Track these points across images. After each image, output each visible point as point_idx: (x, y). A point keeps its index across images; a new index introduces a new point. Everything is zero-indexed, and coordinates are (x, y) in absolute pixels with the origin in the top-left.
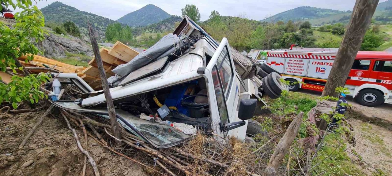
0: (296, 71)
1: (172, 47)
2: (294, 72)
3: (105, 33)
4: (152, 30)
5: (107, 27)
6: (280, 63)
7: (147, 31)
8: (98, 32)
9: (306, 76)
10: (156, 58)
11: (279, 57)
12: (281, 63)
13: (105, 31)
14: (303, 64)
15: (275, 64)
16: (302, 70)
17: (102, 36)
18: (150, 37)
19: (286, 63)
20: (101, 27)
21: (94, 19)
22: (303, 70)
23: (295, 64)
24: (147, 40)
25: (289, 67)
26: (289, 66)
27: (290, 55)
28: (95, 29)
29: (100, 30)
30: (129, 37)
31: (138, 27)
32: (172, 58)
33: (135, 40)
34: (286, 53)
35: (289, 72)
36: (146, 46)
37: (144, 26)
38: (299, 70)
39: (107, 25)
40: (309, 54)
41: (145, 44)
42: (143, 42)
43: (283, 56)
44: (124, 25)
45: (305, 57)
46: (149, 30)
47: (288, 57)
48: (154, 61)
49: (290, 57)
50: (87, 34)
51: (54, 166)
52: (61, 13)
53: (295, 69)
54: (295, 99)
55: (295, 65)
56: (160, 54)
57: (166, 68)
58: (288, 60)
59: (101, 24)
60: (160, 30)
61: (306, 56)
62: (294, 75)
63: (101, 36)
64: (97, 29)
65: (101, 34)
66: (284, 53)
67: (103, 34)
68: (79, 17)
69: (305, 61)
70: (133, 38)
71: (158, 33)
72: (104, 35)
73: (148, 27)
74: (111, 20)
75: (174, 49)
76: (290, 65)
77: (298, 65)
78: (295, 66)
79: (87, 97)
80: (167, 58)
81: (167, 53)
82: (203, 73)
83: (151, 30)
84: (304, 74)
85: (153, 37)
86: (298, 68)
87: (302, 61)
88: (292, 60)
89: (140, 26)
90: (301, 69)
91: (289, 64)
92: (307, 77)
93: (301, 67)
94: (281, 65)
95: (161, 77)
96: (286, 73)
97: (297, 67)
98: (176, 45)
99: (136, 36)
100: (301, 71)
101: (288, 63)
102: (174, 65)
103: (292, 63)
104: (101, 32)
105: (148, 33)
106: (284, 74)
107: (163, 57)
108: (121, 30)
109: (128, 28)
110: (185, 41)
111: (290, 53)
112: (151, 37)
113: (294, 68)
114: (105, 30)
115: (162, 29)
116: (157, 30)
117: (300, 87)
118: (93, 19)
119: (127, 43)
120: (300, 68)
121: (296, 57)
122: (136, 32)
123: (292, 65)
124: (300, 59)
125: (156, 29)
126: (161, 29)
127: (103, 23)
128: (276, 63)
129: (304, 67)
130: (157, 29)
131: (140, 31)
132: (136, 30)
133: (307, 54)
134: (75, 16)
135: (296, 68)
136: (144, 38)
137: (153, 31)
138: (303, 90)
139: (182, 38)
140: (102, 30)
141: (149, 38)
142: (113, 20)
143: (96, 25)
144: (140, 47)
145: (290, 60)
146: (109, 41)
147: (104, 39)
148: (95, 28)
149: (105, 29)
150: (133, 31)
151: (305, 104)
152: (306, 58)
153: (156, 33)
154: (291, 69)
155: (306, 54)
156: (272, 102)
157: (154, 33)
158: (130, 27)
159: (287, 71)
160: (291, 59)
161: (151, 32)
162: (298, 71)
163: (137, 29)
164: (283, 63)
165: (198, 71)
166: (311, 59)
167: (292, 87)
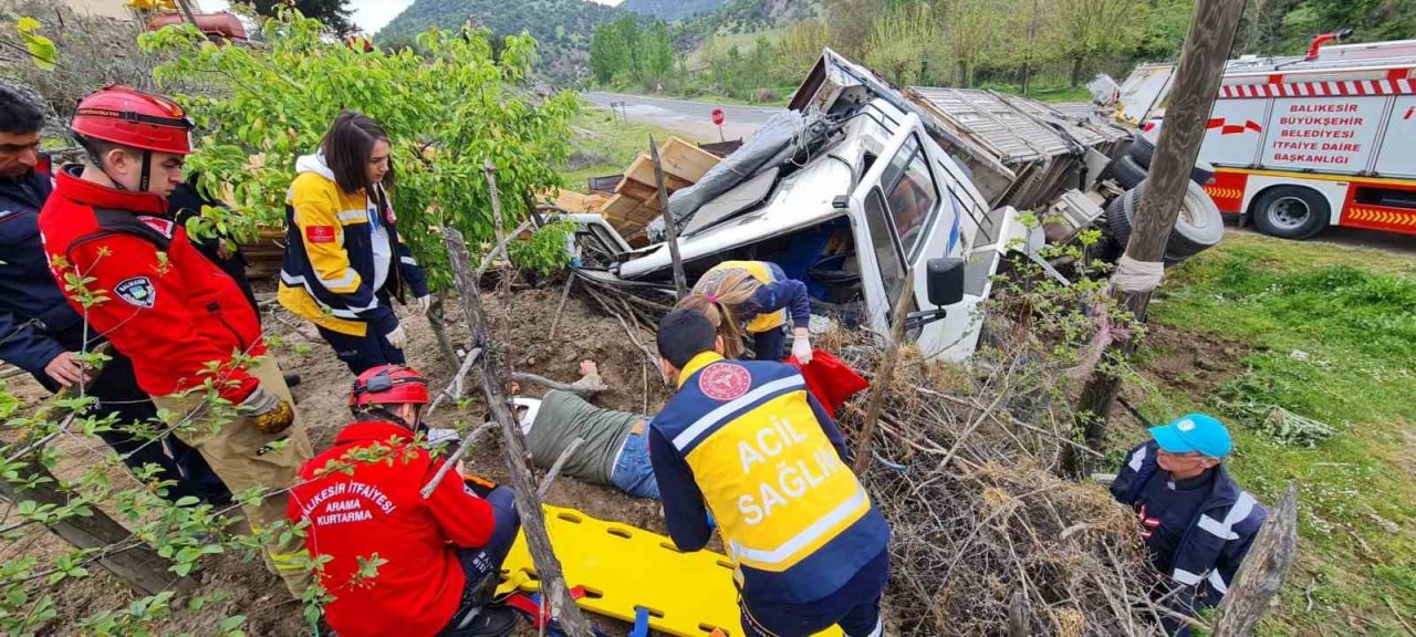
0: (1319, 152)
1: (787, 144)
2: (1310, 158)
3: (587, 56)
4: (740, 24)
5: (592, 36)
6: (1244, 124)
7: (722, 30)
8: (568, 57)
9: (1369, 171)
10: (754, 171)
11: (1242, 95)
12: (1251, 125)
13: (588, 50)
14: (1359, 121)
15: (1221, 128)
16: (1347, 147)
17: (580, 68)
18: (731, 54)
19: (1275, 121)
20: (574, 38)
21: (553, 10)
22: (1356, 148)
23: (1317, 121)
24: (721, 64)
25: (1286, 139)
26: (1284, 133)
27: (1294, 86)
28: (559, 46)
29: (574, 47)
30: (663, 64)
31: (692, 17)
32: (787, 170)
33: (683, 68)
34: (1276, 79)
35: (1286, 157)
36: (719, 88)
37: (709, 13)
38: (1335, 147)
39: (594, 27)
40: (1395, 75)
41: (716, 84)
42: (708, 73)
43: (1261, 92)
44: (645, 20)
45: (1369, 89)
46: (726, 26)
47: (1283, 95)
48: (748, 177)
49: (1297, 95)
50: (538, 65)
51: (604, 365)
52: (464, 6)
53: (1313, 146)
54: (1294, 270)
55: (1313, 127)
56: (761, 161)
57: (773, 196)
58: (1283, 107)
59: (576, 27)
60: (768, 20)
61: (1375, 84)
62: (1305, 171)
63: (577, 67)
64: (564, 47)
65: (577, 62)
66: (1265, 80)
67: (583, 61)
68: (513, 13)
69: (1370, 108)
70: (675, 61)
71: (759, 33)
72: (584, 63)
73: (723, 16)
74: (603, 7)
75: (792, 148)
76: (1296, 127)
77: (1330, 127)
78: (1316, 134)
79: (627, 260)
80: (776, 170)
81: (778, 158)
82: (845, 205)
83: (734, 24)
84: (1357, 163)
85: (742, 50)
86: (1331, 141)
87: (1354, 108)
88: (1302, 108)
89: (695, 15)
90: (1348, 141)
91: (1287, 127)
92: (1375, 175)
93: (1346, 134)
94: (1247, 130)
95: (763, 217)
96: (1268, 161)
97: (1328, 134)
98: (796, 138)
99: (683, 56)
100: (1344, 154)
101: (1283, 121)
102: (792, 185)
103: (1300, 121)
104: (576, 54)
105: (724, 36)
106: (1261, 168)
107: (769, 169)
108: (638, 40)
109: (660, 28)
110: (817, 128)
111: (1294, 79)
112: (734, 53)
113: (1310, 140)
114: (587, 45)
115: (773, 14)
116: (757, 21)
117: (1335, 220)
118: (552, 13)
119: (659, 87)
120: (1339, 141)
121: (1327, 93)
122: (685, 40)
123: (1303, 127)
124: (1344, 101)
125: (753, 17)
126: (771, 16)
127: (580, 20)
128: (1226, 123)
129: (1364, 135)
130: (756, 15)
131: (696, 32)
132: (685, 31)
133: (1384, 74)
134: (501, 12)
135: (1320, 141)
136: (710, 59)
137: (742, 29)
138: (1348, 233)
139: (811, 119)
140: (580, 48)
141: (727, 56)
142: (610, 7)
143: (560, 31)
144: (701, 95)
145: (1294, 109)
146: (601, 84)
147: (586, 76)
148: (558, 43)
149: (588, 42)
150: (676, 37)
151: (1333, 287)
152: (1379, 92)
153: (754, 31)
154: (1294, 146)
155: (1374, 76)
156: (1184, 285)
157: (746, 32)
158: (664, 22)
159: (1277, 157)
160: (1298, 102)
161: (735, 31)
162: (1330, 154)
163: (686, 26)
164: (1260, 125)
165: (834, 204)
166: (1399, 98)
167: (1292, 223)
